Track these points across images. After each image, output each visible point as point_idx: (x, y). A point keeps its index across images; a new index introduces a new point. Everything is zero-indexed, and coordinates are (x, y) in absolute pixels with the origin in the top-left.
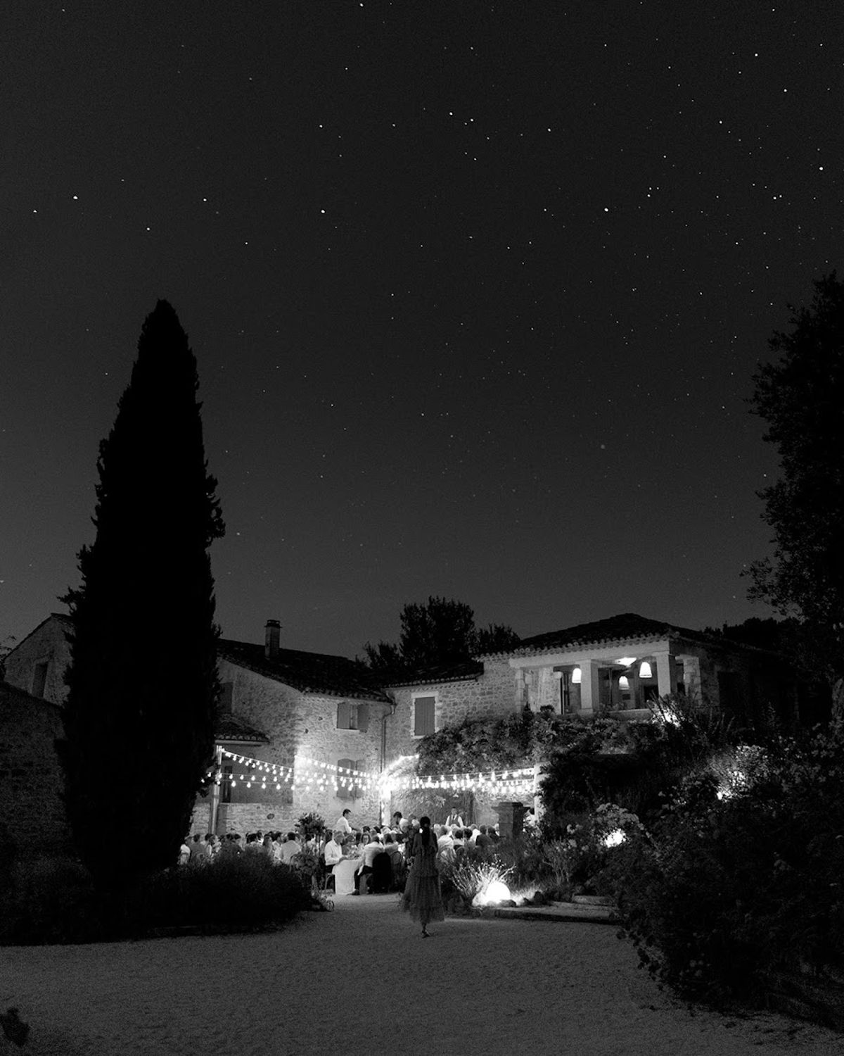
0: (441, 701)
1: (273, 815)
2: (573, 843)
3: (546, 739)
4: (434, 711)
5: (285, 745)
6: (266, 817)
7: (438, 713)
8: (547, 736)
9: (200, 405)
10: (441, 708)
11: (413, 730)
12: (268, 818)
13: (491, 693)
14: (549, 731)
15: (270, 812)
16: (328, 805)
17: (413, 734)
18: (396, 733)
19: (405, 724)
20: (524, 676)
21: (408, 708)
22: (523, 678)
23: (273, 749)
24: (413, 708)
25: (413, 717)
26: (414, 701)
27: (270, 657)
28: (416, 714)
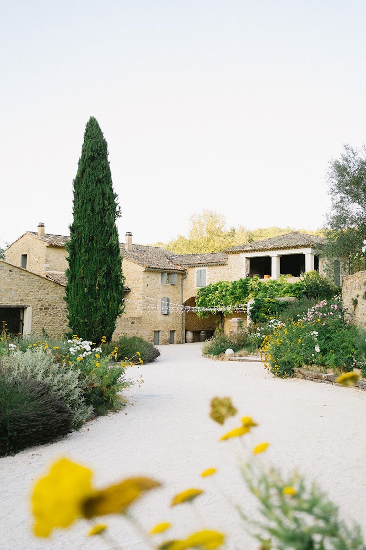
0: (208, 271)
1: (134, 322)
2: (259, 334)
3: (255, 290)
4: (205, 276)
5: (138, 292)
6: (131, 323)
7: (207, 277)
8: (256, 289)
9: (110, 162)
10: (209, 275)
11: (196, 284)
12: (132, 323)
13: (231, 269)
14: (256, 286)
15: (133, 321)
16: (157, 318)
17: (196, 286)
18: (188, 286)
19: (192, 281)
20: (247, 261)
21: (193, 274)
22: (246, 262)
23: (132, 293)
24: (196, 274)
25: (196, 279)
26: (196, 271)
27: (128, 250)
28: (197, 277)
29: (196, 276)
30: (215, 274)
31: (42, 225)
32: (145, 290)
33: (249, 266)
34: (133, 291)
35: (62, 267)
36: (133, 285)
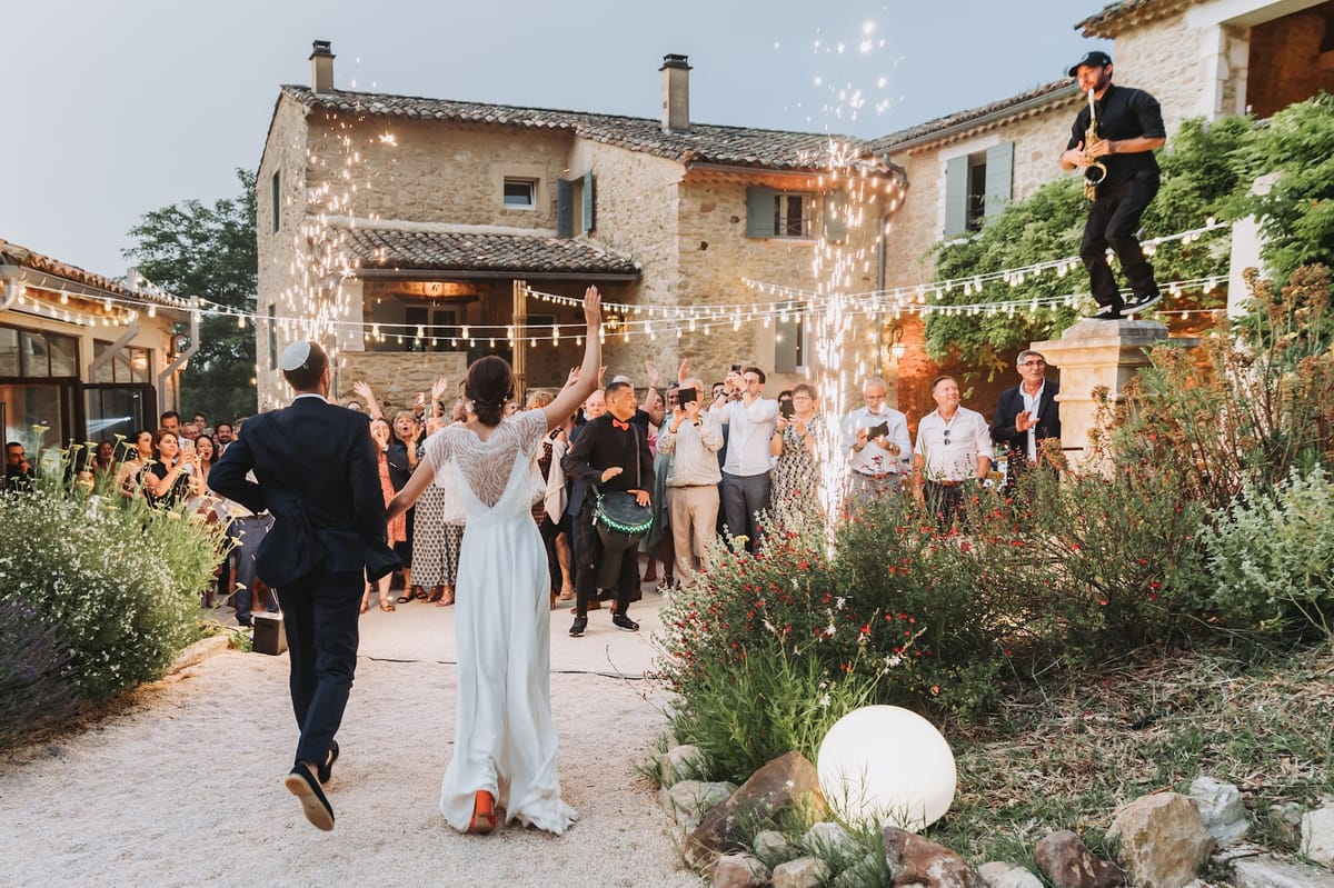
5: (664, 278)
11: (941, 230)
17: (941, 237)
18: (907, 242)
19: (927, 220)
20: (1228, 47)
21: (932, 186)
22: (1226, 53)
23: (647, 287)
24: (942, 182)
25: (942, 203)
26: (944, 167)
27: (671, 127)
28: (949, 197)
29: (943, 192)
30: (1038, 163)
31: (322, 50)
32: (692, 269)
33: (1244, 74)
34: (649, 277)
35: (381, 199)
36: (648, 252)
